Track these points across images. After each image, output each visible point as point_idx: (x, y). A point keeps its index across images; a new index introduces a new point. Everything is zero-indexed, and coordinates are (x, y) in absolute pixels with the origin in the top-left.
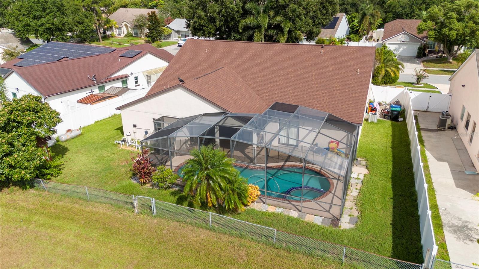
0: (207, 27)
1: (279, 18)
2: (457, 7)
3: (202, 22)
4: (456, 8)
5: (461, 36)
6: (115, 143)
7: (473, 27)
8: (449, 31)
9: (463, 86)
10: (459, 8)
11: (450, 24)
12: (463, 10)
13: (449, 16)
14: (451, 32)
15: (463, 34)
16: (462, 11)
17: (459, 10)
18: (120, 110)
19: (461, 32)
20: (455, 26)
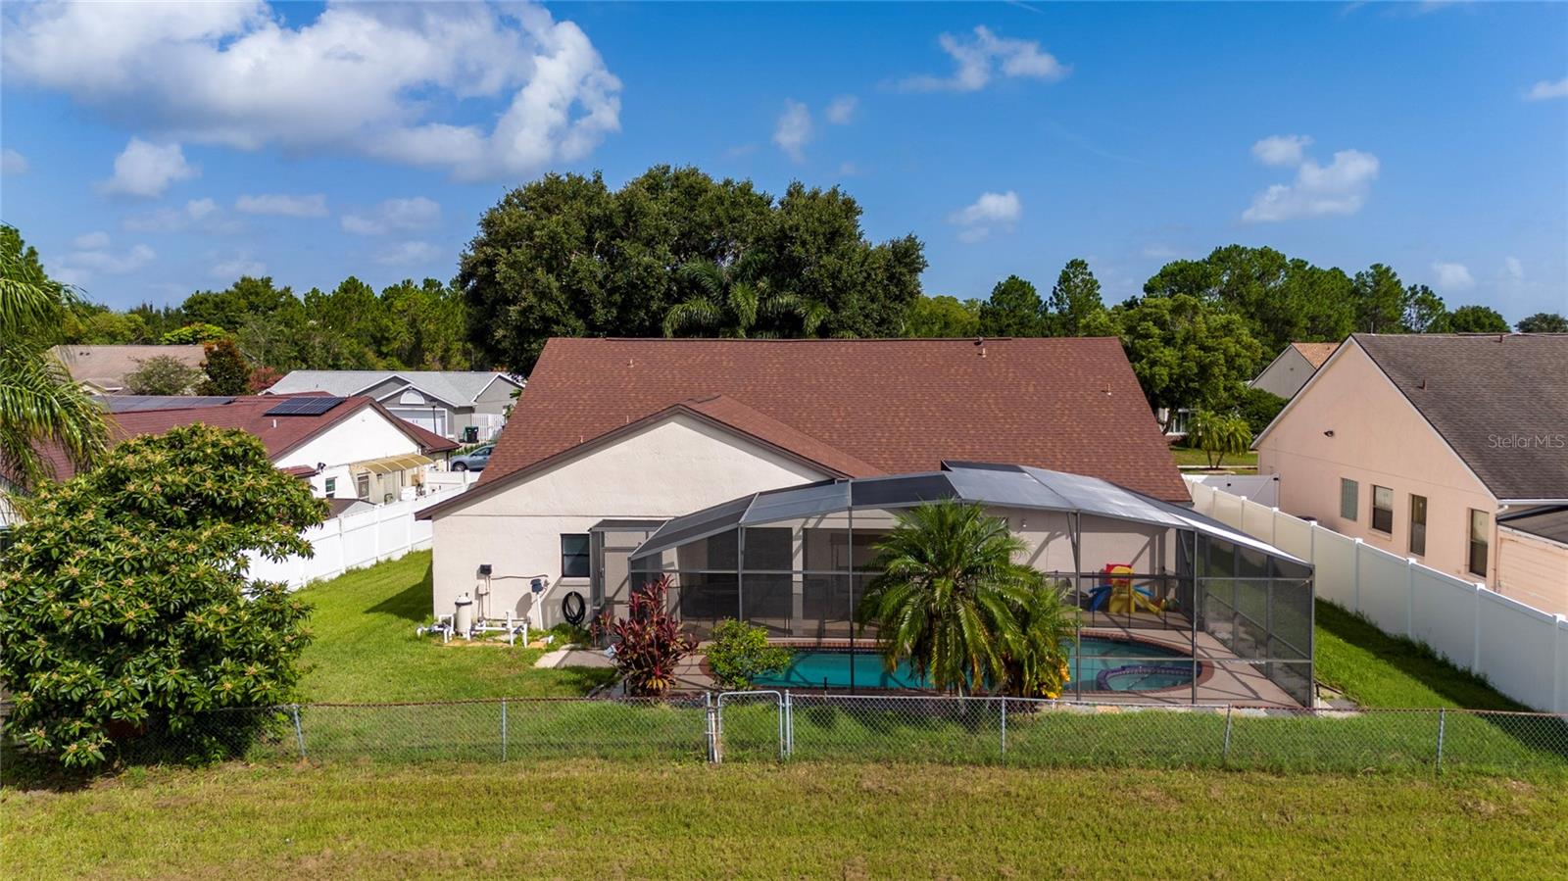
0: (563, 325)
1: (787, 299)
2: (1154, 310)
3: (550, 309)
4: (1151, 313)
5: (1177, 381)
6: (419, 632)
7: (1200, 357)
8: (1150, 368)
9: (1329, 433)
10: (1156, 313)
11: (1149, 352)
12: (1168, 317)
13: (1142, 329)
14: (1156, 369)
15: (1182, 376)
16: (1166, 321)
17: (1159, 318)
18: (429, 518)
19: (1176, 371)
20: (1162, 355)
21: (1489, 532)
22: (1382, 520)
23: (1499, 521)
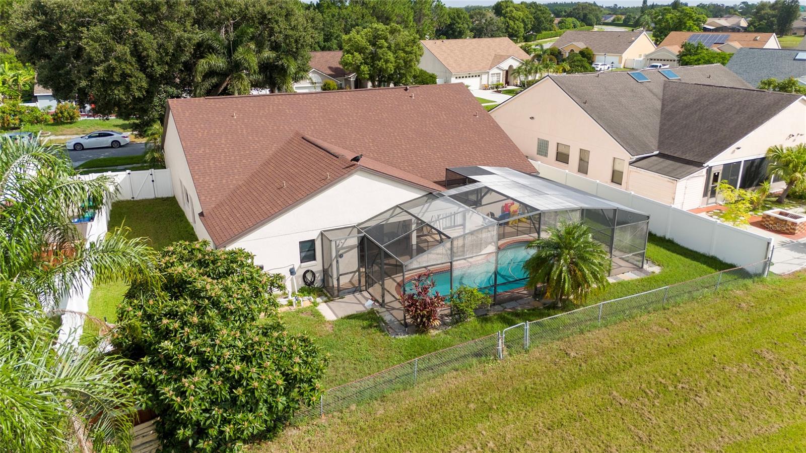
1: (268, 54)
9: (532, 118)
21: (625, 168)
22: (562, 157)
23: (631, 164)
